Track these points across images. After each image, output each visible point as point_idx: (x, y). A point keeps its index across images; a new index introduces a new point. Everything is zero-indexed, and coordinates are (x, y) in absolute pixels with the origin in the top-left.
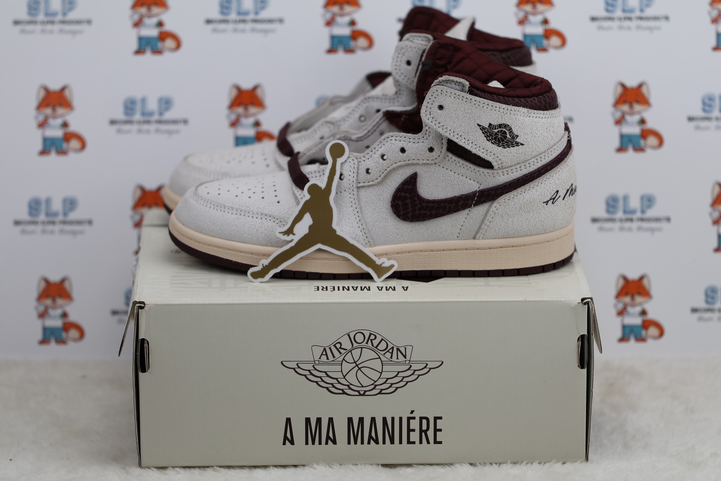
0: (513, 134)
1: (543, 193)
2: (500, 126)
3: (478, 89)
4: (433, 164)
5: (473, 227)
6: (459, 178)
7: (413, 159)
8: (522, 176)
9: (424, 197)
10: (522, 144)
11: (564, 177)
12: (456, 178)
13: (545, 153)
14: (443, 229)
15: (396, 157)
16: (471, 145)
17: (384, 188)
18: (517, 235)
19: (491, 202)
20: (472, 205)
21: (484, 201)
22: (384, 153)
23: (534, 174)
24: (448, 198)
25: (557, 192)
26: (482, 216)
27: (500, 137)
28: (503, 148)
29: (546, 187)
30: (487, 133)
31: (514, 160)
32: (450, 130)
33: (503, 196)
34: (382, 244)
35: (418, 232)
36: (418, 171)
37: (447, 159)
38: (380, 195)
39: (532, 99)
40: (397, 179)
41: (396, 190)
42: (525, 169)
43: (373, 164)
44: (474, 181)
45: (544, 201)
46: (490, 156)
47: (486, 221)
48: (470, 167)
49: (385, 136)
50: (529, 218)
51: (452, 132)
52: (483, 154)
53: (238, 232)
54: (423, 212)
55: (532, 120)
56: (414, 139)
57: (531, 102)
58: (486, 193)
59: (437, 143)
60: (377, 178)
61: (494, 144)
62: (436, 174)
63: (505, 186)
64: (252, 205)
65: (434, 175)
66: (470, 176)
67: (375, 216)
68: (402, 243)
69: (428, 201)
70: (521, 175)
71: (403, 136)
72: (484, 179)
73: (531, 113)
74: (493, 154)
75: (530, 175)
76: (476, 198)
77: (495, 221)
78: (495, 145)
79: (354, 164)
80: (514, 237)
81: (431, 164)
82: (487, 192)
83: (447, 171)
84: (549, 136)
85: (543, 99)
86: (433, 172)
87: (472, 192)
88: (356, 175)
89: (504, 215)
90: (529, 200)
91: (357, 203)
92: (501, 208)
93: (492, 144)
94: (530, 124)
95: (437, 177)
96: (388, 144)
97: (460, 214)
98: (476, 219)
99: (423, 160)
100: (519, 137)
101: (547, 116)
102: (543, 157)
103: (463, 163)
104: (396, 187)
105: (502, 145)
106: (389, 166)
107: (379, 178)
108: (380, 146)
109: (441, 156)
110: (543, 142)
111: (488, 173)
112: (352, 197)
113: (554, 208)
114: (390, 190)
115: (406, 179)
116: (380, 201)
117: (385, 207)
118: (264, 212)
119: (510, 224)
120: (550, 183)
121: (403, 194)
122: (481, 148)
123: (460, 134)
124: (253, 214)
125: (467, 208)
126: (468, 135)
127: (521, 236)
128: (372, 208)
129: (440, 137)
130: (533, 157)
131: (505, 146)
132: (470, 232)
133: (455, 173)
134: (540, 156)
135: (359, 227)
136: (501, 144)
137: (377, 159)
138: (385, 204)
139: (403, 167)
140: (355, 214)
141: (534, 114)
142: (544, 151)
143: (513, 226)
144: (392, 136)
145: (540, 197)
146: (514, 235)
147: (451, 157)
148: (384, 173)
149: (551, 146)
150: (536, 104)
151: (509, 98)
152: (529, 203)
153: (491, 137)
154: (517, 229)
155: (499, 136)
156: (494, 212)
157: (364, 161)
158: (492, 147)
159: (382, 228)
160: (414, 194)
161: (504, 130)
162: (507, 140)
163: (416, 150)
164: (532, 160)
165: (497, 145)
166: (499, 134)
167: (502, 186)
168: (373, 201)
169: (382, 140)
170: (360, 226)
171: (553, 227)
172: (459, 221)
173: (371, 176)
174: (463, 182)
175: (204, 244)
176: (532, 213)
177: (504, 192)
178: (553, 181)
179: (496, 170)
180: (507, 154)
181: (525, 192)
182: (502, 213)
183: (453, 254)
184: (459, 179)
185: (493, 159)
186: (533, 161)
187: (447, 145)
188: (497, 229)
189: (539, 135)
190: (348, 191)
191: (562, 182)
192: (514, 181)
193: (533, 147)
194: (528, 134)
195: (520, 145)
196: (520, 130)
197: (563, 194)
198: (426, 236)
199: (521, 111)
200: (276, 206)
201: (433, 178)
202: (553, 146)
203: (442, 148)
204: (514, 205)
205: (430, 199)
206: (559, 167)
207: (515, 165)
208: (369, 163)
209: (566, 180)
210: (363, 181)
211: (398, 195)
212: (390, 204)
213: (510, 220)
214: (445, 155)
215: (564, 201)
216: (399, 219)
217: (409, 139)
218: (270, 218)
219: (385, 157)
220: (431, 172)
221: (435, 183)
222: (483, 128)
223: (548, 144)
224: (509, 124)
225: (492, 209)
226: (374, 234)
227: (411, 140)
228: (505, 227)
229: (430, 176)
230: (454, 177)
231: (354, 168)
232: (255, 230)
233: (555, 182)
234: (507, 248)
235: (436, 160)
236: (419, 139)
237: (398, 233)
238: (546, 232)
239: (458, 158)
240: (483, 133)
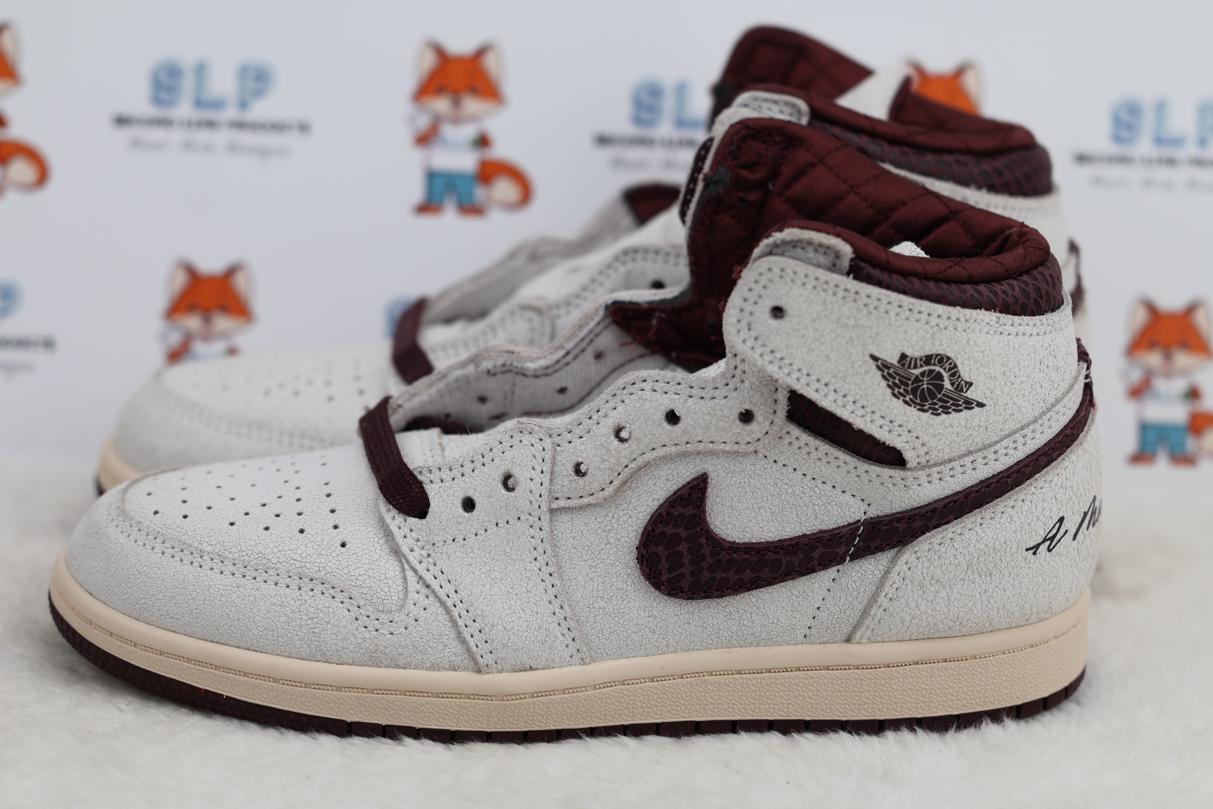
0: (960, 380)
1: (1026, 526)
2: (928, 360)
3: (875, 264)
4: (751, 453)
5: (848, 612)
6: (816, 489)
7: (700, 439)
8: (977, 485)
9: (724, 536)
10: (981, 405)
11: (1077, 483)
12: (808, 490)
13: (1035, 424)
14: (770, 616)
15: (653, 434)
16: (850, 407)
17: (621, 513)
18: (957, 631)
19: (896, 550)
20: (846, 557)
21: (876, 548)
22: (623, 424)
23: (1007, 478)
24: (785, 540)
25: (1061, 520)
26: (870, 586)
27: (927, 388)
28: (932, 416)
29: (1035, 511)
30: (894, 378)
31: (959, 443)
32: (799, 370)
33: (928, 534)
34: (613, 656)
35: (705, 625)
36: (710, 469)
37: (787, 440)
38: (610, 530)
39: (1005, 287)
40: (654, 490)
41: (652, 517)
42: (985, 466)
43: (593, 451)
44: (853, 496)
45: (1028, 547)
46: (899, 435)
47: (882, 600)
48: (845, 463)
49: (627, 380)
50: (991, 590)
51: (803, 374)
52: (879, 430)
53: (236, 622)
54: (719, 575)
55: (1006, 343)
56: (703, 388)
57: (1003, 296)
58: (884, 528)
59: (763, 401)
60: (603, 486)
61: (910, 405)
62: (756, 478)
63: (934, 511)
64: (275, 550)
65: (751, 481)
66: (844, 484)
67: (595, 584)
68: (664, 653)
69: (735, 548)
70: (974, 482)
71: (674, 380)
72: (880, 491)
73: (1004, 325)
74: (907, 430)
75: (998, 482)
76: (858, 539)
77: (902, 596)
78: (912, 408)
79: (544, 450)
80: (949, 636)
81: (745, 454)
82: (886, 525)
83: (784, 470)
84: (1046, 380)
85: (1033, 284)
86: (750, 473)
87: (846, 523)
88: (548, 479)
89: (928, 582)
90: (991, 545)
91: (550, 551)
92: (920, 565)
93: (906, 406)
94: (1003, 352)
95: (758, 486)
96: (635, 400)
97: (813, 581)
98: (855, 593)
99: (724, 443)
100: (973, 386)
101: (1043, 329)
102: (1030, 435)
103: (827, 451)
104: (652, 512)
105: (929, 408)
106: (634, 456)
107: (609, 487)
108: (612, 404)
109: (773, 432)
110: (1032, 396)
111: (890, 477)
112: (536, 535)
113: (1051, 563)
114: (634, 519)
115: (679, 490)
116: (608, 546)
117: (622, 561)
118: (307, 571)
119: (942, 605)
120: (1044, 500)
121: (669, 530)
122: (876, 417)
123: (825, 380)
124: (278, 575)
125: (833, 566)
126: (844, 381)
127: (968, 633)
128: (589, 563)
129: (773, 385)
130: (1006, 437)
131: (937, 410)
132: (837, 626)
133: (804, 475)
134: (1023, 432)
135: (554, 614)
136: (928, 406)
137: (604, 439)
138: (620, 554)
139: (672, 460)
140: (544, 578)
141: (1012, 325)
142: (1032, 418)
143: (949, 610)
144: (644, 379)
145: (1019, 536)
146: (950, 633)
147: (796, 436)
148: (621, 476)
149: (1049, 405)
150: (1017, 299)
151: (951, 286)
152: (991, 551)
153: (903, 387)
154: (958, 617)
155: (923, 385)
156: (902, 574)
157: (570, 442)
158: (905, 414)
159: (612, 616)
160: (699, 529)
161: (938, 369)
162: (944, 395)
163: (707, 417)
164: (1004, 443)
165: (918, 407)
166: (925, 379)
167: (925, 510)
168: (590, 545)
169: (618, 389)
170: (558, 611)
171: (1047, 609)
172: (810, 598)
173: (587, 482)
174: (824, 500)
175: (147, 648)
176: (997, 576)
177: (929, 524)
178: (1051, 495)
179: (911, 469)
180: (941, 431)
181: (981, 524)
182: (921, 578)
183: (794, 679)
184: (815, 492)
185: (907, 442)
186: (1006, 446)
187: (788, 406)
188: (908, 618)
189: (1021, 380)
190: (527, 519)
191: (1072, 494)
192: (956, 498)
193: (1007, 412)
194: (995, 377)
195: (976, 405)
196: (977, 369)
197: (1073, 525)
198: (725, 634)
199: (983, 321)
200: (338, 555)
201: (748, 489)
202: (1053, 406)
203: (775, 412)
204: (953, 558)
205: (737, 541)
206: (1066, 458)
207: (960, 457)
208: (583, 447)
209: (1081, 488)
210: (567, 495)
211: (657, 532)
212: (634, 554)
213: (943, 594)
214: (781, 429)
215: (1075, 541)
216: (657, 593)
217: (690, 389)
218: (322, 587)
219: (623, 434)
220: (743, 473)
221: (753, 501)
222: (883, 366)
223: (1041, 402)
224: (949, 355)
225: (897, 568)
226: (593, 631)
227: (694, 391)
228: (929, 611)
229: (741, 483)
230: (802, 487)
231: (543, 461)
232: (283, 619)
233: (1057, 496)
234: (930, 665)
235: (758, 443)
236: (716, 388)
237: (654, 627)
238: (1029, 622)
239: (816, 438)
240: (884, 377)
